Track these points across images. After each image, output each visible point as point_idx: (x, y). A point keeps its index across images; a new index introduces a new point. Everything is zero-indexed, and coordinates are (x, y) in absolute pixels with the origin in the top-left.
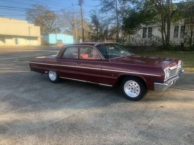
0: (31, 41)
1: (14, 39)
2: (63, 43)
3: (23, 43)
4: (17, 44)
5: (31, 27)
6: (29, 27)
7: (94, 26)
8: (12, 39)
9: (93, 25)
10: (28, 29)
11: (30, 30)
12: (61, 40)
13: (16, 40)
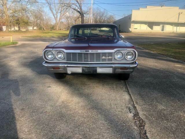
0: (178, 27)
1: (161, 26)
3: (169, 29)
4: (163, 31)
6: (179, 13)
8: (159, 26)
10: (178, 14)
11: (180, 16)
13: (163, 27)
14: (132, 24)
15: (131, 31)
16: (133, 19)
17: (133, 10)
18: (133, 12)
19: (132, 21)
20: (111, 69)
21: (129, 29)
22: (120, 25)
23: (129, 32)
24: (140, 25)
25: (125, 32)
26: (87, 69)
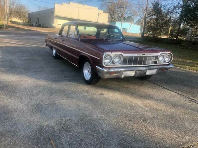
2: (128, 32)
5: (100, 14)
6: (98, 14)
7: (155, 15)
9: (153, 13)
11: (99, 16)
12: (126, 29)
14: (56, 20)
15: (55, 27)
16: (56, 14)
17: (56, 4)
18: (55, 5)
19: (55, 15)
20: (156, 70)
21: (53, 24)
22: (38, 18)
23: (52, 27)
24: (64, 20)
25: (47, 27)
26: (139, 72)
